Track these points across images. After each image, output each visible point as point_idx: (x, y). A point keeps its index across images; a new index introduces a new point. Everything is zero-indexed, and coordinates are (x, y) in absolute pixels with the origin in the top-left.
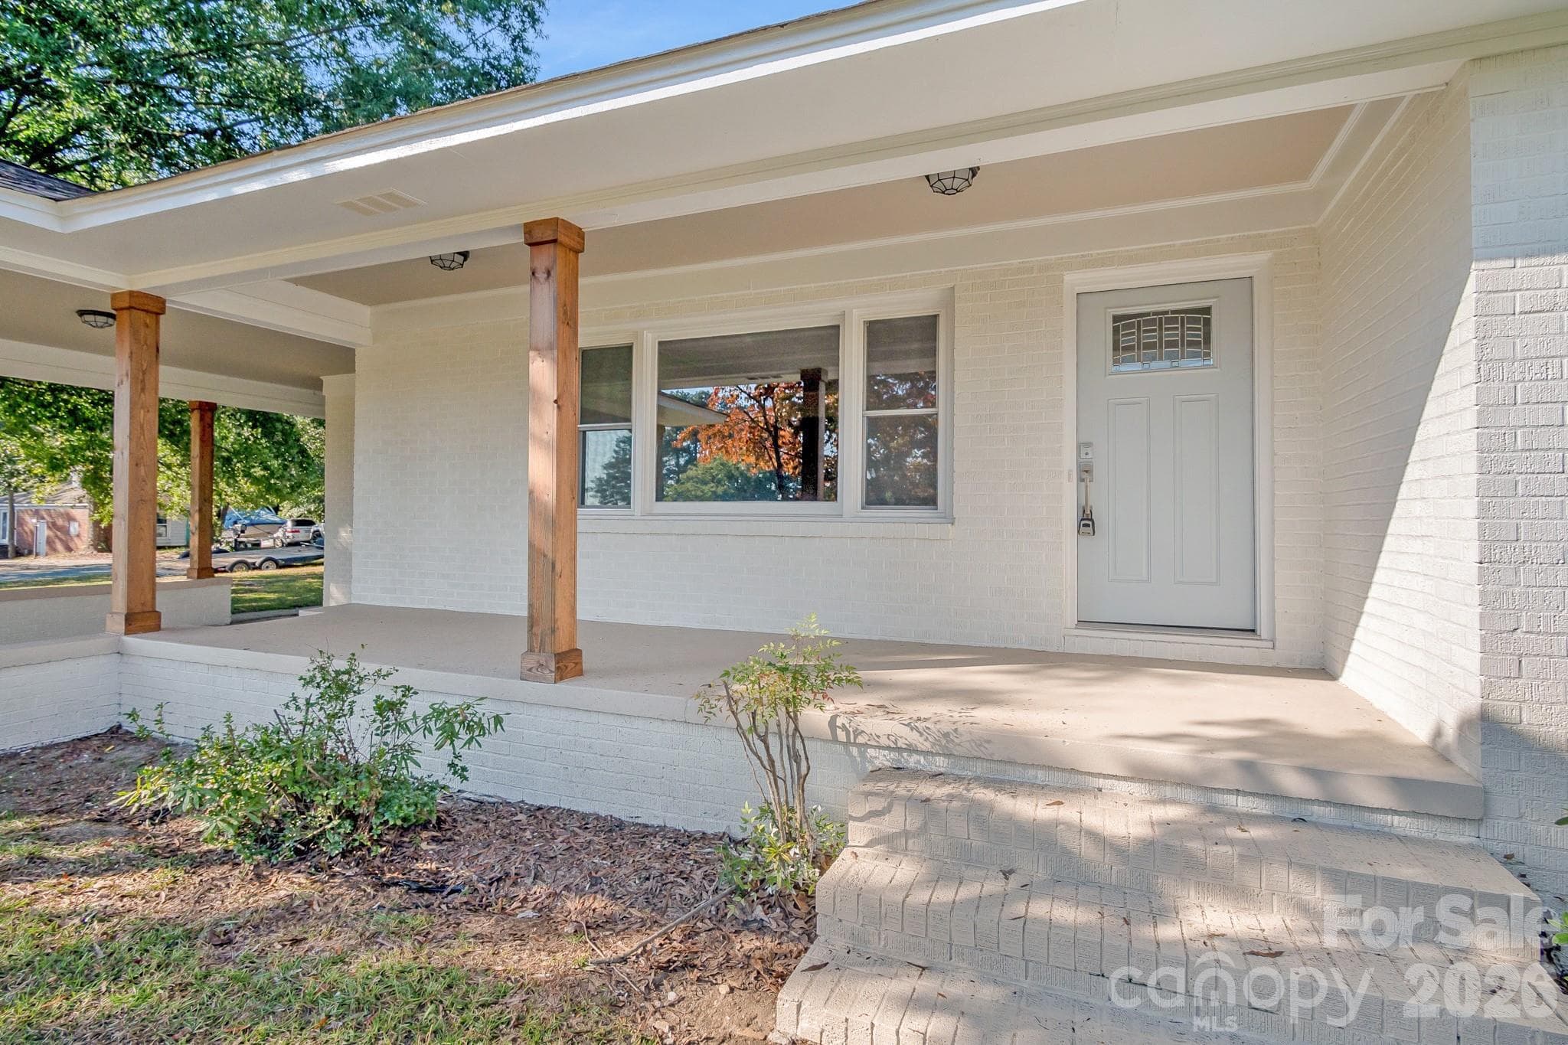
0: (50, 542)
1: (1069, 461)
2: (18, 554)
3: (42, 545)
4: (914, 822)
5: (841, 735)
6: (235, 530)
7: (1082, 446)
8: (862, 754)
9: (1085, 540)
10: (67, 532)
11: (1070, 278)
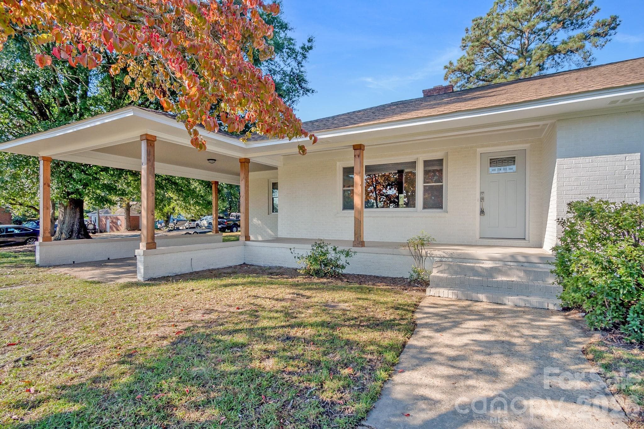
0: (111, 227)
1: (478, 196)
2: (101, 232)
3: (108, 229)
4: (446, 267)
5: (429, 255)
6: (174, 223)
7: (482, 193)
8: (433, 259)
9: (482, 217)
10: (117, 224)
11: (478, 149)
